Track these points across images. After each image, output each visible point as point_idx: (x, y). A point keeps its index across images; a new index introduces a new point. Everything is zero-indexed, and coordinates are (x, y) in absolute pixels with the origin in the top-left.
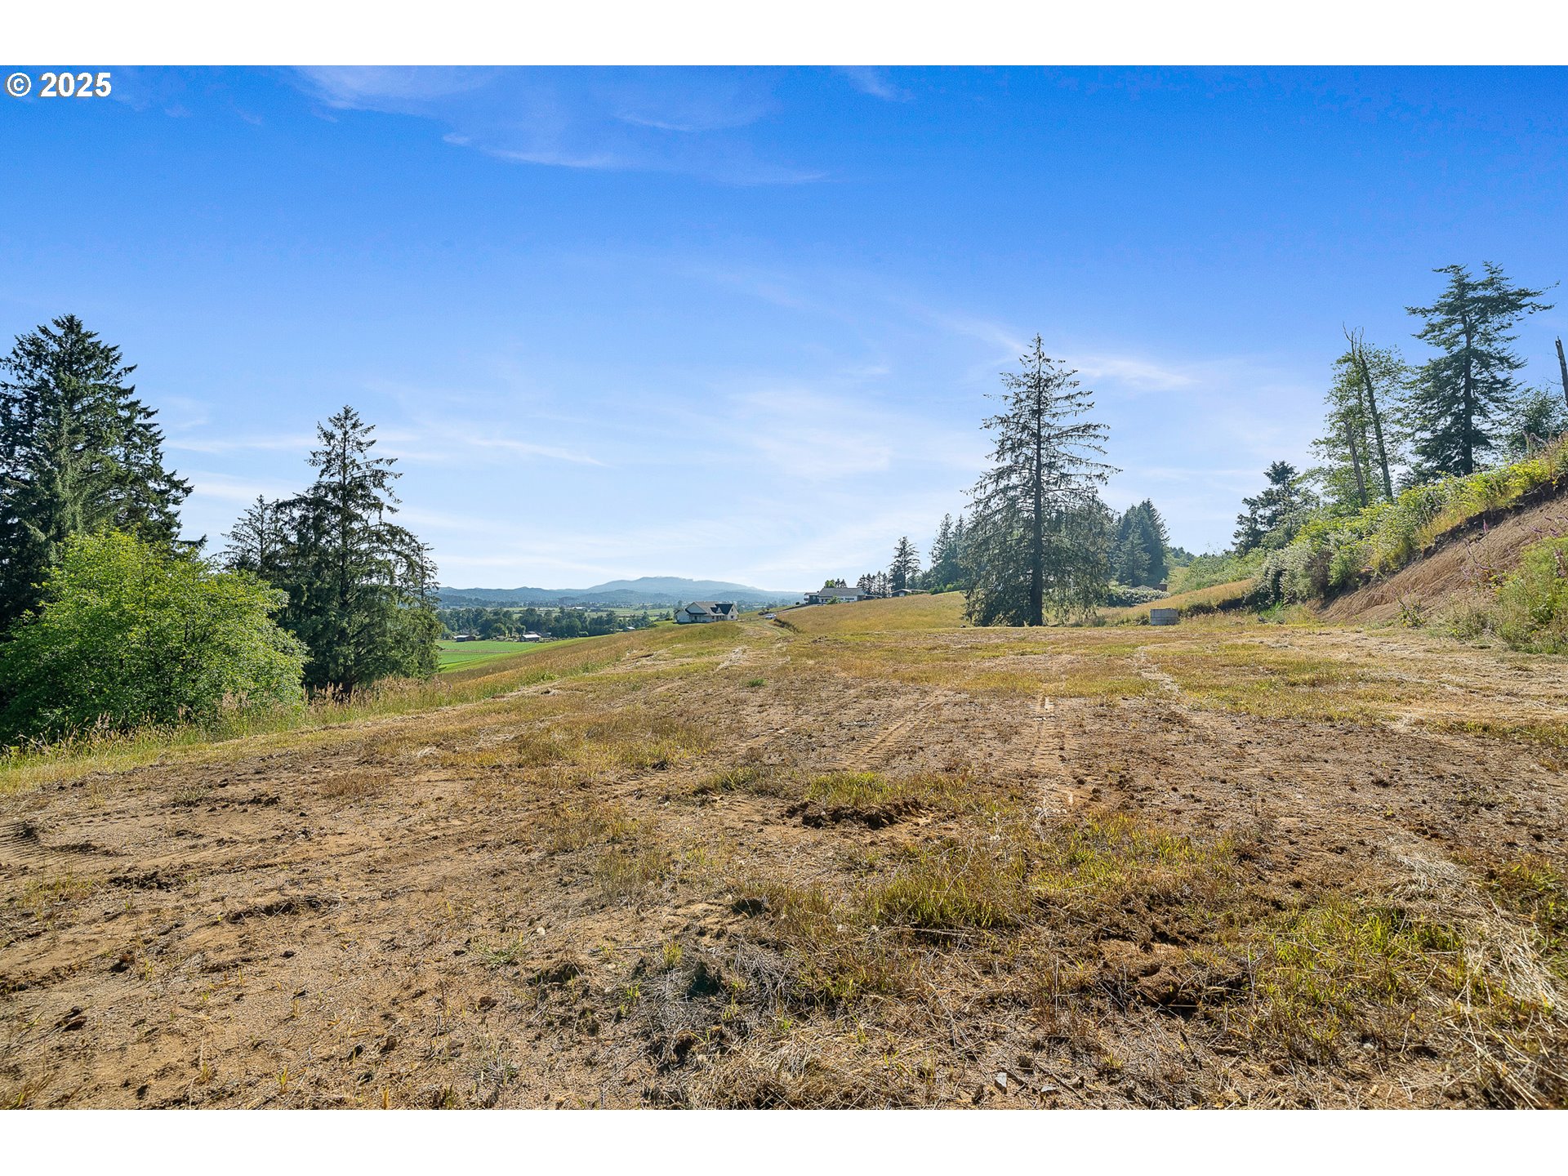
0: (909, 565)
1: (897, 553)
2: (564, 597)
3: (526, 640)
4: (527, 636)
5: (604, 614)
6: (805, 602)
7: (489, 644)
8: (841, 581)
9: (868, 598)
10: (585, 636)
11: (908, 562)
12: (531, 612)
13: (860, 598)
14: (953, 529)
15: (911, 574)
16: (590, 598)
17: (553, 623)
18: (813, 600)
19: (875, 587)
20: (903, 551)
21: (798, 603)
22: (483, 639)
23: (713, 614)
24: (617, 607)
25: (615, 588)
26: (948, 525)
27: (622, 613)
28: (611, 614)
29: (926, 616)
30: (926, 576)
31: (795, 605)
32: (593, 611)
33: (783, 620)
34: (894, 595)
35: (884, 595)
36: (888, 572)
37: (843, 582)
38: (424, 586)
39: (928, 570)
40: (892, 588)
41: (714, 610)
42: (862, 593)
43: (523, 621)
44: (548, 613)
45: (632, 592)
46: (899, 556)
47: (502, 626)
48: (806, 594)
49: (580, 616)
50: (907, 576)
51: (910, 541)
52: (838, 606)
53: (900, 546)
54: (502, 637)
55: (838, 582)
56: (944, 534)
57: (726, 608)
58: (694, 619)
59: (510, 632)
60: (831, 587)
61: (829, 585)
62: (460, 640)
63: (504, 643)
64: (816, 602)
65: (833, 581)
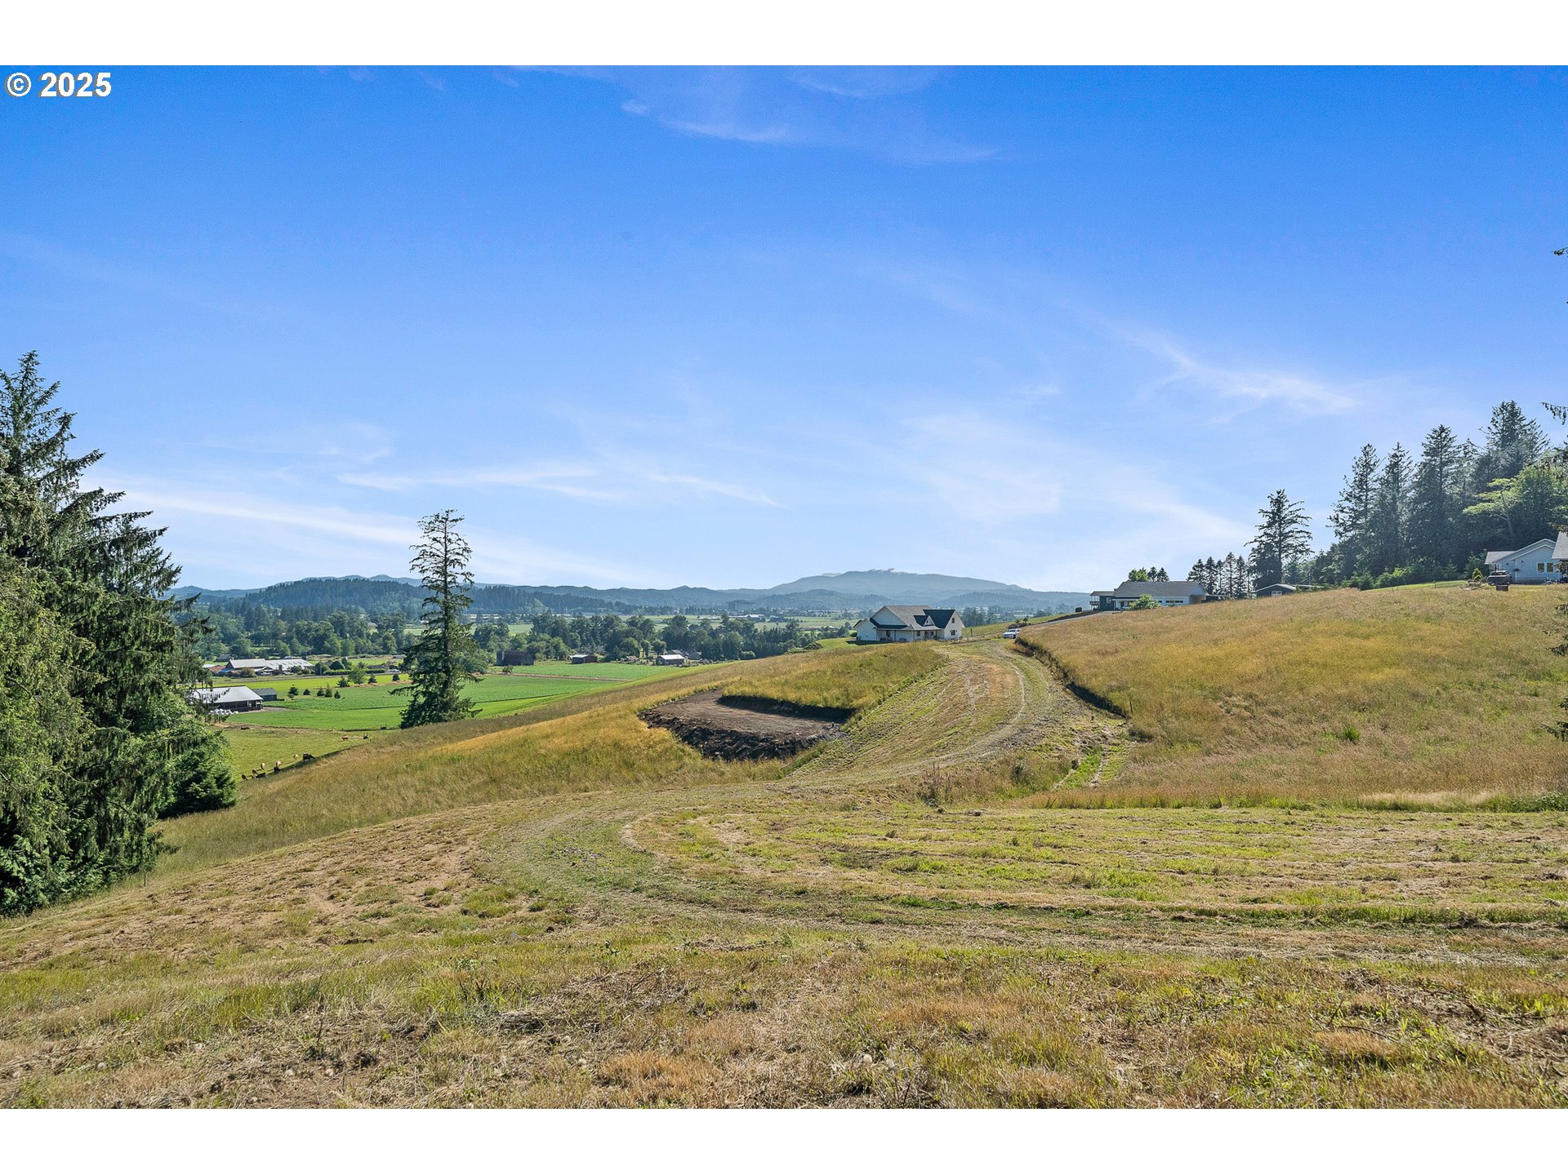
0: (1290, 541)
1: (1265, 521)
2: (737, 600)
3: (665, 663)
4: (666, 657)
5: (783, 625)
6: (1091, 608)
7: (614, 668)
8: (1158, 570)
9: (1209, 600)
10: (749, 657)
11: (1286, 536)
12: (679, 621)
13: (1195, 599)
14: (1380, 471)
15: (1289, 560)
16: (768, 601)
17: (707, 639)
18: (1105, 603)
19: (1221, 581)
20: (1278, 515)
21: (1079, 610)
22: (607, 660)
23: (917, 627)
24: (809, 615)
25: (807, 588)
26: (1368, 467)
27: (810, 624)
28: (792, 626)
29: (1367, 637)
30: (1322, 560)
31: (1073, 612)
32: (773, 620)
33: (1031, 640)
34: (1259, 595)
35: (1241, 596)
36: (1246, 554)
37: (1162, 573)
38: (449, 579)
39: (1327, 549)
40: (1255, 582)
41: (920, 620)
42: (1198, 591)
43: (667, 635)
44: (705, 623)
45: (831, 593)
46: (1270, 525)
47: (635, 643)
48: (1094, 594)
49: (748, 629)
50: (1285, 562)
51: (1291, 498)
52: (1151, 613)
53: (1269, 508)
54: (633, 658)
55: (1152, 573)
56: (1362, 483)
57: (942, 617)
58: (884, 635)
59: (646, 650)
60: (1142, 580)
61: (1134, 576)
62: (577, 661)
63: (635, 666)
64: (1111, 607)
65: (1143, 571)
